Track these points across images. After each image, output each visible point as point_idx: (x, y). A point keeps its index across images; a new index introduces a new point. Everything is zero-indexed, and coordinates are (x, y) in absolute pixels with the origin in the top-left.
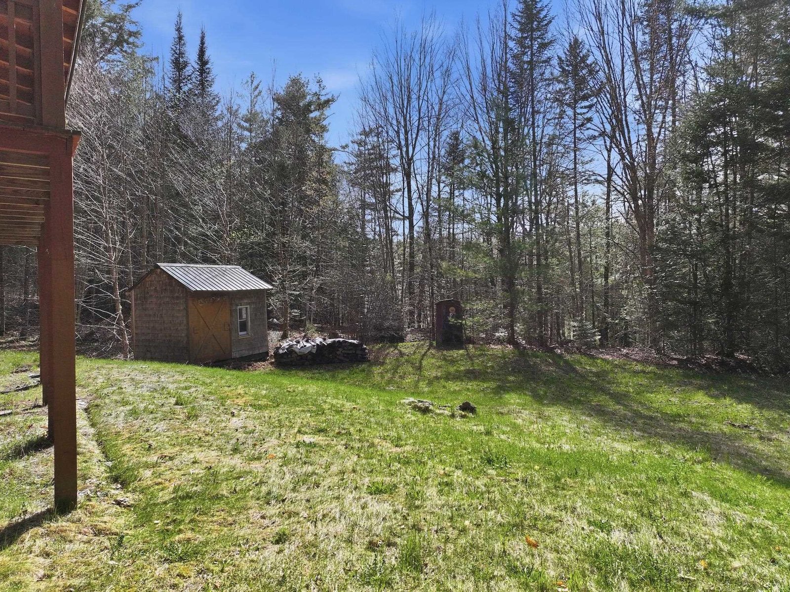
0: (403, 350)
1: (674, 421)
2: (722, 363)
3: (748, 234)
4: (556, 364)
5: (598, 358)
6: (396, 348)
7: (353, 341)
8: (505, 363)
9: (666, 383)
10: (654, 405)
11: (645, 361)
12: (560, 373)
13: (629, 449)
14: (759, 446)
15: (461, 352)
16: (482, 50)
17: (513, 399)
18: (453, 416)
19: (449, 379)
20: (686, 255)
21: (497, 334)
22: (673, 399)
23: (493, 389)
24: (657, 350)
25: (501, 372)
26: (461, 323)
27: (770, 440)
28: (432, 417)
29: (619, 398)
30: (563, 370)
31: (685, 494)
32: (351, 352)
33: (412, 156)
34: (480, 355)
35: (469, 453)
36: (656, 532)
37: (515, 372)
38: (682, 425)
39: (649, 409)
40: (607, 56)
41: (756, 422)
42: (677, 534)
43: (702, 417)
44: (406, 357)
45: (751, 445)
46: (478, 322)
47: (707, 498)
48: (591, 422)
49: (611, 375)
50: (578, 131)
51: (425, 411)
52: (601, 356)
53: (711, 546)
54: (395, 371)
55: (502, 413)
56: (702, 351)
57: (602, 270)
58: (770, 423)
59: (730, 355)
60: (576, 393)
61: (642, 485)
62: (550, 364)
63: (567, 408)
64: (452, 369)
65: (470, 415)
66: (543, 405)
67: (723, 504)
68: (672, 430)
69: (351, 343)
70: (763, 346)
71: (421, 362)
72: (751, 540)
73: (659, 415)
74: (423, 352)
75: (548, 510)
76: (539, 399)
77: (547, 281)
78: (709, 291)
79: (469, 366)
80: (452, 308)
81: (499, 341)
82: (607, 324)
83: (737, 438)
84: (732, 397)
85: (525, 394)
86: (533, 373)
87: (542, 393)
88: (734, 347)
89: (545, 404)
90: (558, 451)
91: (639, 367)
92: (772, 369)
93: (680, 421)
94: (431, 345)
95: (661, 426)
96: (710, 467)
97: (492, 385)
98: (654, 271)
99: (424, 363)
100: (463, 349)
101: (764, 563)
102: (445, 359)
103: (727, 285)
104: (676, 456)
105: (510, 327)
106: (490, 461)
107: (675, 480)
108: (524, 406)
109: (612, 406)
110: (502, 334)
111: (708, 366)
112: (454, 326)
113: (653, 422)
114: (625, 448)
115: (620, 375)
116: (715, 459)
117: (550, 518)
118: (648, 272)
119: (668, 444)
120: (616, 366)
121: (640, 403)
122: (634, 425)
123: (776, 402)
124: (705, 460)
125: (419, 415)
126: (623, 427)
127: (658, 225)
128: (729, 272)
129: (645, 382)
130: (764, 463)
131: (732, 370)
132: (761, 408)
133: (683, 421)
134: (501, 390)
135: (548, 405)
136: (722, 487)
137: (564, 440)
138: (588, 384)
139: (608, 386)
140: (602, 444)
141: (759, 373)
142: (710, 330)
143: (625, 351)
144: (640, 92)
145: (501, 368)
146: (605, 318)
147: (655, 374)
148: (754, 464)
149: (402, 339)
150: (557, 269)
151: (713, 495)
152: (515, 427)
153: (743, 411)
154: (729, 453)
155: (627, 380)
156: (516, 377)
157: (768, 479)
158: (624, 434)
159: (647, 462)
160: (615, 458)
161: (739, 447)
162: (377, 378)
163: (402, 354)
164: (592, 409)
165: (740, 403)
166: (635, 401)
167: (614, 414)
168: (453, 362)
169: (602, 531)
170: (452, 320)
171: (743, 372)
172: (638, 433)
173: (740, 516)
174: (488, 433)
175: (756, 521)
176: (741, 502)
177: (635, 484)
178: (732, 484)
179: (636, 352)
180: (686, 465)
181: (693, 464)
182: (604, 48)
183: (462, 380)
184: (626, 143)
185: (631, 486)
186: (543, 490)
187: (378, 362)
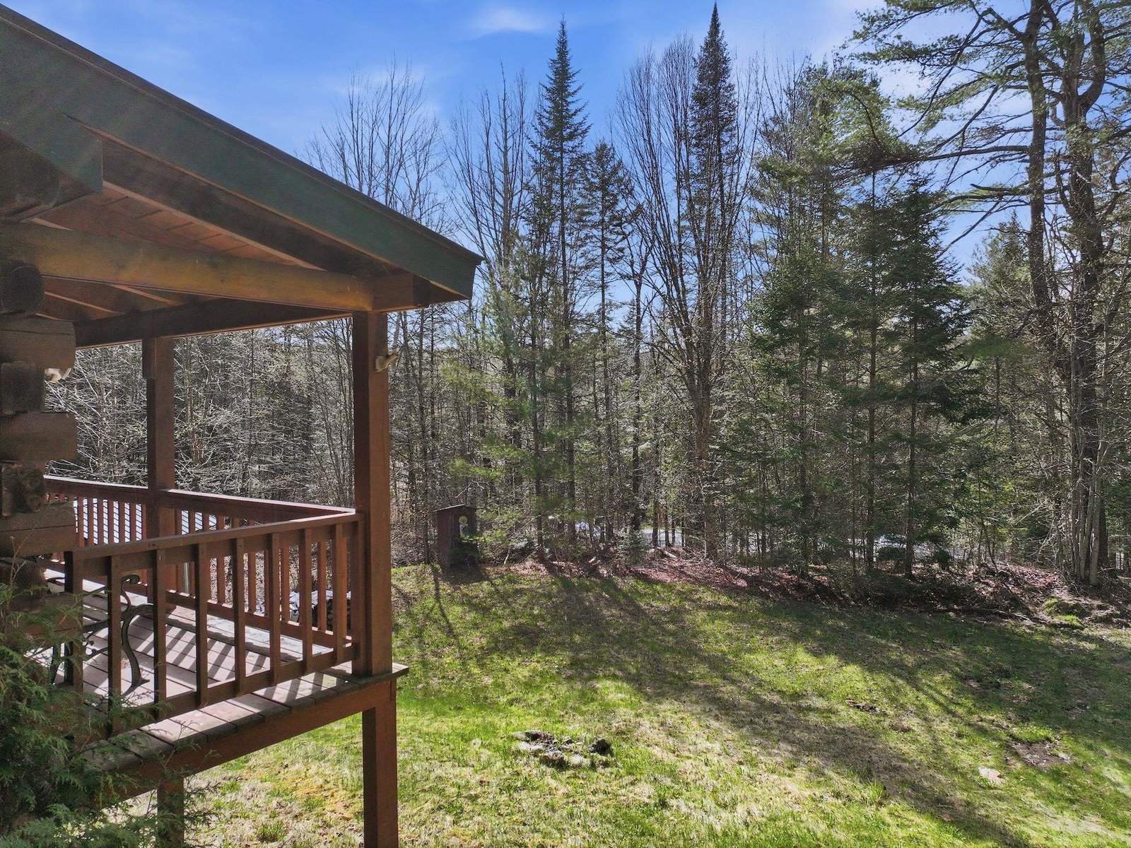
2: (799, 587)
4: (615, 602)
5: (656, 582)
9: (755, 629)
11: (710, 584)
12: (628, 618)
14: (898, 744)
22: (777, 662)
24: (716, 558)
25: (556, 625)
27: (903, 730)
41: (875, 696)
44: (416, 605)
45: (891, 745)
49: (687, 618)
52: (657, 575)
58: (889, 696)
62: (609, 603)
79: (511, 617)
83: (874, 731)
84: (835, 653)
92: (853, 595)
111: (783, 590)
123: (880, 658)
129: (731, 629)
131: (810, 597)
132: (870, 670)
141: (838, 601)
155: (710, 626)
168: (485, 609)
171: (822, 599)
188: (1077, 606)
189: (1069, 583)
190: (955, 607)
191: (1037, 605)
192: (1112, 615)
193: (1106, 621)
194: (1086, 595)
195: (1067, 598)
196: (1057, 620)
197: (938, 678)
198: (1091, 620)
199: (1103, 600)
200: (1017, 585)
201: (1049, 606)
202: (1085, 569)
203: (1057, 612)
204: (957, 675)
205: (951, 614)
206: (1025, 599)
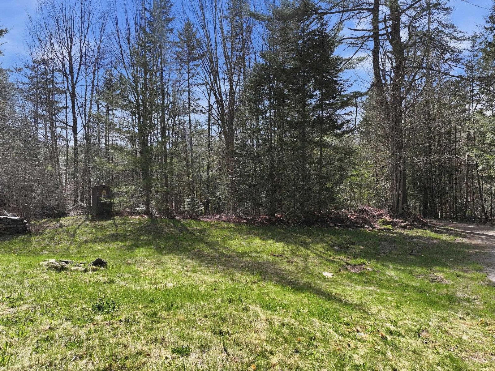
0: (63, 223)
1: (243, 257)
2: (269, 220)
3: (281, 146)
4: (175, 226)
5: (201, 221)
6: (58, 221)
7: (14, 218)
8: (141, 228)
9: (239, 233)
10: (232, 248)
11: (228, 221)
12: (178, 232)
13: (213, 280)
14: (287, 266)
15: (109, 222)
16: (126, 16)
17: (141, 252)
18: (86, 271)
19: (96, 242)
20: (250, 157)
21: (138, 209)
22: (243, 243)
23: (129, 246)
24: (236, 214)
25: (137, 234)
26: (110, 201)
27: (292, 262)
28: (66, 274)
29: (212, 245)
30: (179, 230)
31: (246, 309)
32: (12, 226)
33: (76, 83)
34: (123, 223)
35: (85, 303)
36: (223, 348)
37: (147, 233)
38: (248, 259)
39: (229, 250)
40: (207, 33)
41: (285, 252)
42: (238, 344)
43: (258, 253)
44: (64, 228)
45: (283, 267)
46: (123, 200)
47: (258, 309)
48: (191, 263)
49: (209, 231)
50: (190, 80)
51: (60, 269)
52: (204, 219)
53: (259, 349)
54: (52, 239)
55: (129, 264)
56: (259, 214)
57: (205, 167)
58: (293, 252)
59: (273, 215)
60: (186, 244)
61: (219, 307)
62: (171, 227)
63: (179, 255)
64: (100, 234)
65: (102, 268)
66: (162, 254)
67: (268, 311)
68: (241, 263)
69: (12, 219)
70: (288, 210)
71: (75, 231)
72: (284, 337)
73: (235, 254)
74: (80, 223)
75: (140, 346)
76: (160, 250)
77: (171, 172)
78: (262, 178)
79: (113, 232)
80: (104, 191)
81: (140, 213)
82: (209, 200)
83: (276, 263)
84: (274, 239)
85: (151, 248)
86: (159, 233)
87: (163, 246)
88: (275, 211)
89: (163, 254)
90: (164, 289)
91: (225, 225)
92: (293, 222)
93: (246, 257)
94: (87, 219)
95: (235, 261)
96: (261, 285)
97: (129, 243)
98: (233, 167)
99: (78, 231)
100: (111, 219)
101: (292, 354)
102: (96, 228)
103: (271, 175)
104: (242, 280)
105: (147, 204)
106: (100, 308)
107: (240, 300)
108: (147, 257)
109: (208, 251)
110: (141, 208)
111: (262, 222)
112: (105, 204)
113: (230, 259)
114: (211, 279)
115: (214, 231)
116: (264, 279)
117: (141, 354)
118: (231, 168)
119: (238, 273)
120: (212, 225)
121: (224, 247)
122: (219, 263)
123: (295, 240)
124: (259, 281)
125: (54, 273)
126: (212, 264)
127: (236, 141)
128: (272, 168)
129: (228, 234)
130: (290, 277)
131: (274, 224)
132: (288, 244)
133: (248, 256)
134: (134, 246)
135: (165, 254)
136: (267, 298)
137: (169, 280)
138: (194, 238)
139: (206, 238)
140: (197, 278)
141: (286, 225)
142: (263, 201)
143: (218, 216)
144: (226, 61)
145: (137, 231)
146: (207, 197)
147: (234, 228)
148: (285, 279)
149: (65, 215)
150: (177, 165)
151: (262, 306)
152: (135, 273)
153: (279, 247)
154: (272, 274)
155: (218, 233)
156: (147, 236)
157: (292, 288)
158: (212, 269)
159: (223, 288)
160: (202, 289)
161: (277, 269)
162: (35, 245)
163: (61, 226)
164: (195, 254)
165: (278, 242)
166: (221, 246)
167: (208, 256)
168: (102, 229)
169: (182, 356)
170: (103, 200)
171: (279, 225)
172: (221, 267)
173: (277, 319)
174: (111, 282)
175: (287, 320)
176: (278, 308)
177: (213, 306)
178: (273, 295)
179: (224, 217)
180: (248, 286)
181: (252, 285)
182: (205, 28)
183: (106, 242)
184: (218, 88)
185: (210, 309)
186: (141, 326)
187: (37, 233)
188: (392, 222)
189: (390, 213)
190: (339, 224)
191: (375, 222)
192: (407, 225)
193: (404, 227)
194: (396, 218)
195: (388, 219)
196: (382, 227)
197: (319, 246)
198: (398, 227)
199: (404, 219)
200: (368, 214)
201: (380, 222)
202: (397, 208)
203: (383, 224)
204: (330, 244)
205: (337, 227)
206: (370, 220)
